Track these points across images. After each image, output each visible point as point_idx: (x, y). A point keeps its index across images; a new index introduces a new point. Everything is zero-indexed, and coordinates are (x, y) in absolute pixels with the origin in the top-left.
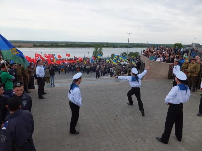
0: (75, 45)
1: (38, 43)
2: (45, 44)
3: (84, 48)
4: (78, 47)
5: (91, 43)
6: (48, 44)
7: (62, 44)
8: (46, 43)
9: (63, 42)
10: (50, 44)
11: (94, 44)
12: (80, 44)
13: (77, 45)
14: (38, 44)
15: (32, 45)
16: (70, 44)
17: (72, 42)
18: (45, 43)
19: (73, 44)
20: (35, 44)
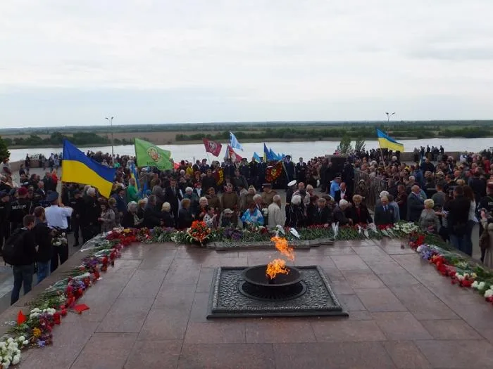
0: (294, 131)
1: (188, 131)
2: (206, 133)
3: (320, 140)
4: (300, 137)
5: (346, 124)
6: (217, 132)
7: (256, 130)
8: (210, 130)
9: (260, 125)
10: (221, 132)
11: (354, 129)
12: (309, 129)
13: (299, 133)
14: (188, 134)
15: (173, 135)
16: (278, 128)
17: (286, 124)
18: (206, 130)
19: (288, 130)
20: (180, 133)
